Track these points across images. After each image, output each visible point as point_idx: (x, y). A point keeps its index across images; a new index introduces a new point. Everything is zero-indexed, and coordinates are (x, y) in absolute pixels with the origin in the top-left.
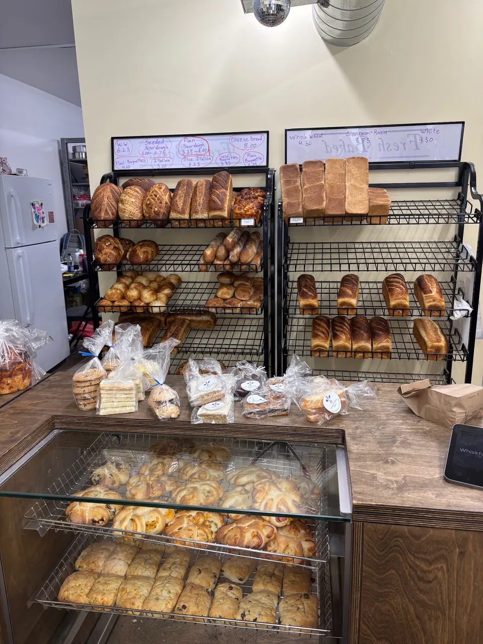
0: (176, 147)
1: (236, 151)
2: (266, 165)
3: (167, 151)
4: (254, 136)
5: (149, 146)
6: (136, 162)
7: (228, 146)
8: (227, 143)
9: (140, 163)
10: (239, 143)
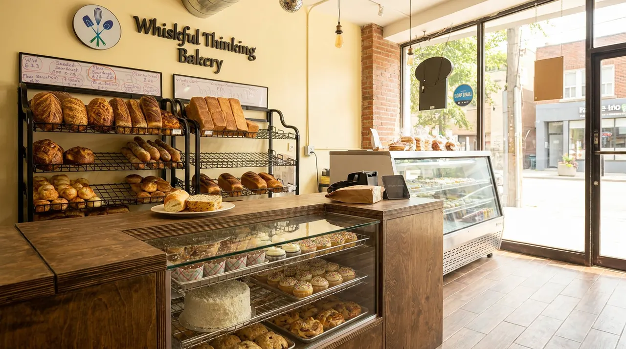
0: (86, 71)
1: (138, 82)
2: (160, 96)
3: (77, 73)
4: (151, 74)
5: (60, 66)
6: (47, 78)
7: (131, 78)
8: (131, 76)
9: (50, 79)
10: (140, 77)
